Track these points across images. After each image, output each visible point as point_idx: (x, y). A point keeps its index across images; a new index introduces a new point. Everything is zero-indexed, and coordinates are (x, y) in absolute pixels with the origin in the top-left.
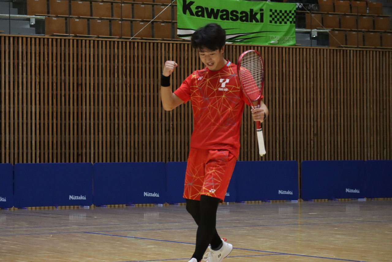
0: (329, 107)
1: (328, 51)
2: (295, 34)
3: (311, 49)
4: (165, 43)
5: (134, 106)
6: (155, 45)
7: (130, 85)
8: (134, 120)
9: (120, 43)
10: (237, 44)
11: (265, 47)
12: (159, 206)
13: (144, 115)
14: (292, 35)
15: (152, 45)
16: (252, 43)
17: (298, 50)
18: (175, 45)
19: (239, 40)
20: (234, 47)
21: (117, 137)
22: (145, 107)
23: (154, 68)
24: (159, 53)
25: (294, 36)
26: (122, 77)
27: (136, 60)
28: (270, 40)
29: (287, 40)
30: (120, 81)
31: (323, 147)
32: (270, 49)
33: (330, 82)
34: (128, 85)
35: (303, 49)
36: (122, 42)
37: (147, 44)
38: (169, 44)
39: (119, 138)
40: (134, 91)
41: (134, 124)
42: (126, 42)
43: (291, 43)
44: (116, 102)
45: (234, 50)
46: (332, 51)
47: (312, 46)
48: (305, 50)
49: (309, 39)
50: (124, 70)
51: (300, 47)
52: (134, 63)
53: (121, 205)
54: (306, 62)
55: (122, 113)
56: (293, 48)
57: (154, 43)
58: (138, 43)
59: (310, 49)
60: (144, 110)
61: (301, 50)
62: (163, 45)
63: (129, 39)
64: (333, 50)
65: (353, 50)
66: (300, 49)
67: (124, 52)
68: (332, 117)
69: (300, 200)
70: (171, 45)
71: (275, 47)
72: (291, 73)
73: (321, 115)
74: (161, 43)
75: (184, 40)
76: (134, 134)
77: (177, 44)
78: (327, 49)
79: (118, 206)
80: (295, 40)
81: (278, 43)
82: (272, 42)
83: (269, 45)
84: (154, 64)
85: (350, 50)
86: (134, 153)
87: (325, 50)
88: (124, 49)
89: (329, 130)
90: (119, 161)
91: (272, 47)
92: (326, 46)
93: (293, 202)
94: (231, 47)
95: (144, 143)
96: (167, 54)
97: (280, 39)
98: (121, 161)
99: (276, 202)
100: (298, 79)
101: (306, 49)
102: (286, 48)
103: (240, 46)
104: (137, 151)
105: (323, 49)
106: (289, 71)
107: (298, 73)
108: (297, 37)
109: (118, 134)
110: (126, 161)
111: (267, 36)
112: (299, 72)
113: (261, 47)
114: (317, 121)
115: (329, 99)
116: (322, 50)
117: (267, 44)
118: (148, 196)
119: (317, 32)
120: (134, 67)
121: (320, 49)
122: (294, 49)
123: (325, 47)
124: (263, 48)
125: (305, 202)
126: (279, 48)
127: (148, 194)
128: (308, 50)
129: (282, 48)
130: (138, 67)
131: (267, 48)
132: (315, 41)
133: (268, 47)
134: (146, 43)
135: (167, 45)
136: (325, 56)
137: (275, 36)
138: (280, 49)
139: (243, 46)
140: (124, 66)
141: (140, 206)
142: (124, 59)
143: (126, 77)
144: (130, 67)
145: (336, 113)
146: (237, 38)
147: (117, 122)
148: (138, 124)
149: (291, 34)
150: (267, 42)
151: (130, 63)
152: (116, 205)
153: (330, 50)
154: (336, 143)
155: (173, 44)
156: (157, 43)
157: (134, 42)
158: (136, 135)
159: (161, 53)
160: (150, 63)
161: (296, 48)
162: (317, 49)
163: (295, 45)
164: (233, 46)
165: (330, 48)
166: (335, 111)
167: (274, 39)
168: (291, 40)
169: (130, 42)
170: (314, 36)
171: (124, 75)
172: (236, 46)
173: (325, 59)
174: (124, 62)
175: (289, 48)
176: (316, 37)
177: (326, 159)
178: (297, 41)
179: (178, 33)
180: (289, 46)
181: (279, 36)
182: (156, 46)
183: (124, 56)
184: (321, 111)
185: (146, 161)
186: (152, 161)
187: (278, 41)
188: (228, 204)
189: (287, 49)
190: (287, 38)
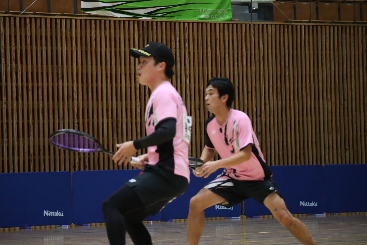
0: (275, 99)
1: (273, 27)
2: (231, 6)
3: (252, 25)
4: (66, 19)
5: (28, 100)
6: (54, 21)
7: (22, 73)
8: (28, 118)
9: (7, 19)
10: (158, 19)
11: (193, 23)
12: (63, 228)
13: (41, 111)
14: (228, 7)
15: (48, 21)
16: (178, 18)
17: (235, 26)
18: (78, 21)
19: (160, 15)
20: (155, 23)
21: (6, 140)
22: (42, 102)
23: (52, 51)
24: (59, 32)
25: (230, 8)
26: (11, 63)
27: (29, 41)
28: (200, 14)
29: (221, 14)
30: (9, 68)
31: (269, 149)
32: (200, 25)
33: (276, 66)
34: (20, 73)
35: (241, 24)
36: (10, 17)
37: (43, 20)
38: (71, 20)
39: (8, 141)
40: (27, 82)
41: (28, 124)
42: (15, 18)
43: (226, 17)
44: (3, 96)
45: (155, 27)
46: (278, 27)
47: (253, 20)
48: (244, 26)
49: (247, 12)
50: (14, 54)
51: (237, 22)
52: (26, 45)
53: (12, 229)
54: (246, 41)
55: (12, 110)
56: (228, 24)
57: (51, 19)
58: (31, 18)
59: (250, 25)
60: (41, 106)
61: (239, 26)
62: (64, 21)
63: (19, 13)
64: (280, 25)
65: (305, 26)
66: (237, 24)
67: (13, 31)
68: (280, 111)
69: (242, 216)
70: (74, 21)
71: (206, 23)
72: (227, 56)
73: (265, 108)
74: (61, 19)
75: (90, 15)
76: (29, 137)
77: (81, 20)
78: (271, 25)
79: (9, 230)
80: (231, 13)
81: (210, 18)
82: (202, 16)
83: (199, 20)
84: (52, 45)
85: (301, 26)
86: (29, 161)
87: (269, 27)
88: (13, 27)
89: (276, 128)
90: (8, 171)
91: (202, 23)
92: (270, 21)
93: (234, 219)
94: (150, 23)
95: (42, 148)
96: (69, 33)
97: (213, 12)
98: (11, 171)
99: (211, 219)
100: (236, 63)
101: (246, 25)
102: (219, 24)
103: (161, 22)
104: (32, 158)
105: (267, 25)
106: (225, 54)
107: (236, 56)
108: (233, 10)
109: (8, 137)
110: (19, 171)
111: (195, 9)
112: (238, 54)
113: (188, 23)
114: (261, 116)
115: (275, 88)
116: (265, 26)
117: (195, 19)
118: (49, 215)
119: (258, 3)
120: (26, 50)
121: (263, 25)
122: (230, 26)
123: (269, 23)
124: (191, 25)
125: (249, 220)
126: (211, 24)
127: (49, 213)
128: (248, 26)
129: (215, 24)
130: (31, 51)
131: (195, 24)
132: (255, 15)
133: (198, 23)
134: (41, 19)
135: (68, 21)
136: (270, 34)
137: (205, 9)
138: (213, 25)
139: (166, 22)
140: (13, 48)
141: (37, 229)
142: (13, 40)
143: (16, 63)
144: (21, 50)
145: (284, 106)
146: (157, 12)
147: (6, 122)
148: (34, 124)
149: (226, 5)
150: (195, 17)
151: (21, 45)
152: (6, 229)
153: (276, 25)
154: (285, 143)
155: (76, 20)
156: (56, 19)
157: (25, 18)
158: (31, 138)
159: (61, 32)
160: (46, 45)
161: (233, 24)
162: (259, 25)
163: (232, 20)
164: (152, 22)
165: (275, 23)
166: (284, 102)
167: (204, 12)
168: (226, 14)
169: (20, 18)
170: (254, 9)
171: (14, 61)
172: (157, 22)
173: (270, 38)
174: (13, 44)
175: (224, 24)
176: (256, 10)
177: (273, 164)
178: (234, 15)
179: (82, 6)
180: (224, 21)
181: (210, 9)
182: (54, 23)
183: (13, 36)
184: (265, 104)
185: (45, 170)
186: (52, 170)
187: (210, 15)
188: (152, 224)
189: (221, 25)
190: (221, 11)
